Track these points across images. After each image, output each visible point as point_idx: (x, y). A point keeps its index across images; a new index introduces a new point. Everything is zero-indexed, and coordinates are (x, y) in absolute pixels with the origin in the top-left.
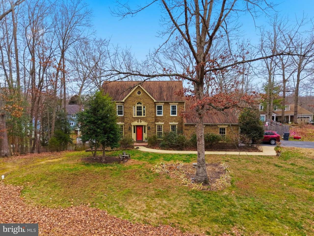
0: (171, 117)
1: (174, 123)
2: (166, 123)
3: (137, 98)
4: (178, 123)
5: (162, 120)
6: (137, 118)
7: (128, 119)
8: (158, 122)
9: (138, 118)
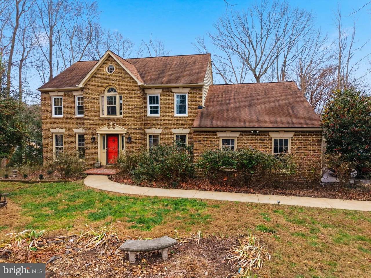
0: (177, 117)
1: (180, 131)
2: (166, 130)
3: (107, 78)
4: (189, 130)
5: (158, 124)
6: (106, 119)
7: (91, 122)
8: (150, 128)
9: (110, 119)
